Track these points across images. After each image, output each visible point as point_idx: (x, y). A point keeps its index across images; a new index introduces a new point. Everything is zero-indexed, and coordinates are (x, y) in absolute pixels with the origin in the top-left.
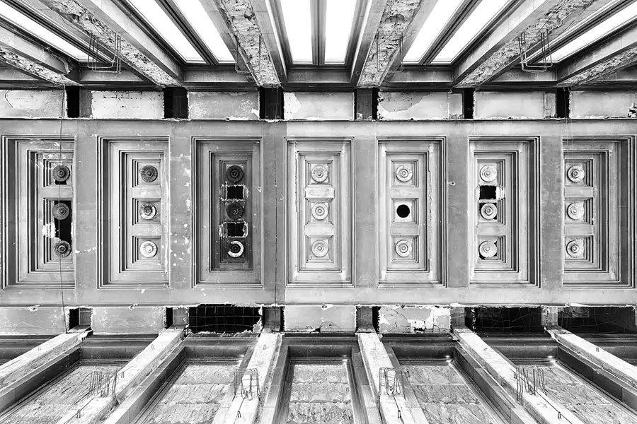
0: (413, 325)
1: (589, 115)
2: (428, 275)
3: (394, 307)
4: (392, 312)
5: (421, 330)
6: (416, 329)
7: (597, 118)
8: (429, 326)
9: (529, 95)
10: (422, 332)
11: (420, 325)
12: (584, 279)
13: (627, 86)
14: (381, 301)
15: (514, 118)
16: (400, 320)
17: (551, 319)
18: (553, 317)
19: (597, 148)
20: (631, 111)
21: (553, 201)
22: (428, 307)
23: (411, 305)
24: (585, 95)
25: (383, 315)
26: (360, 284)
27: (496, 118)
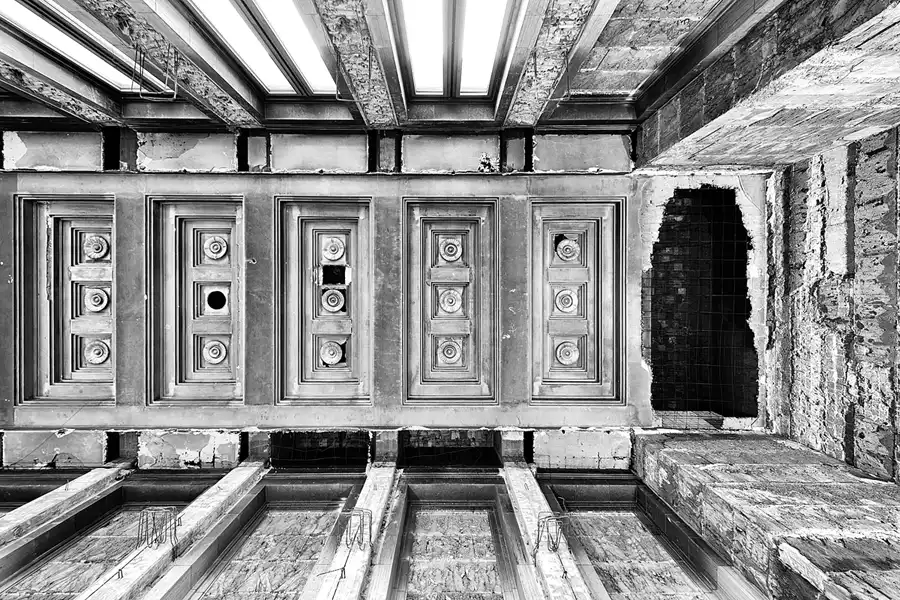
0: (183, 458)
1: (426, 169)
2: (234, 388)
3: (160, 432)
4: (156, 439)
5: (192, 463)
6: (186, 463)
7: (439, 173)
8: (206, 458)
9: (345, 140)
10: (197, 467)
11: (192, 456)
12: (447, 394)
13: (464, 129)
14: (142, 424)
15: (326, 171)
16: (166, 451)
17: (387, 447)
18: (391, 445)
19: (465, 214)
20: (482, 163)
21: (390, 286)
22: (206, 432)
23: (182, 429)
24: (421, 141)
25: (144, 443)
26: (122, 400)
27: (301, 172)
